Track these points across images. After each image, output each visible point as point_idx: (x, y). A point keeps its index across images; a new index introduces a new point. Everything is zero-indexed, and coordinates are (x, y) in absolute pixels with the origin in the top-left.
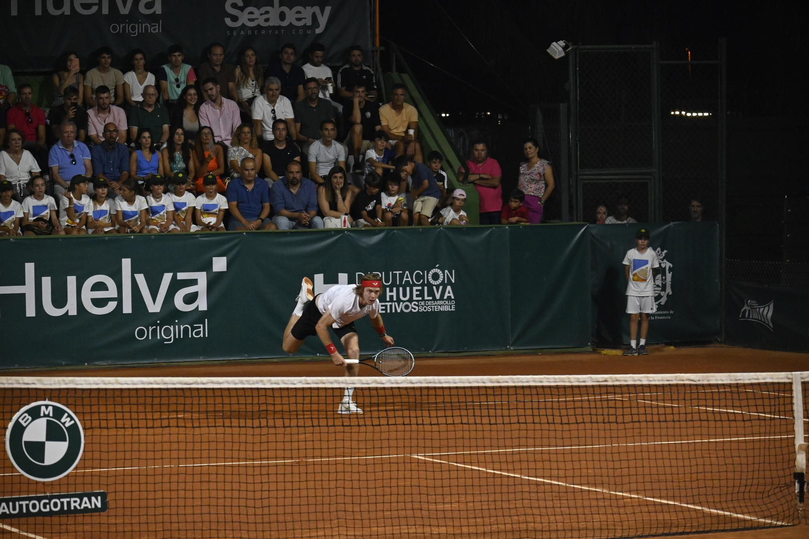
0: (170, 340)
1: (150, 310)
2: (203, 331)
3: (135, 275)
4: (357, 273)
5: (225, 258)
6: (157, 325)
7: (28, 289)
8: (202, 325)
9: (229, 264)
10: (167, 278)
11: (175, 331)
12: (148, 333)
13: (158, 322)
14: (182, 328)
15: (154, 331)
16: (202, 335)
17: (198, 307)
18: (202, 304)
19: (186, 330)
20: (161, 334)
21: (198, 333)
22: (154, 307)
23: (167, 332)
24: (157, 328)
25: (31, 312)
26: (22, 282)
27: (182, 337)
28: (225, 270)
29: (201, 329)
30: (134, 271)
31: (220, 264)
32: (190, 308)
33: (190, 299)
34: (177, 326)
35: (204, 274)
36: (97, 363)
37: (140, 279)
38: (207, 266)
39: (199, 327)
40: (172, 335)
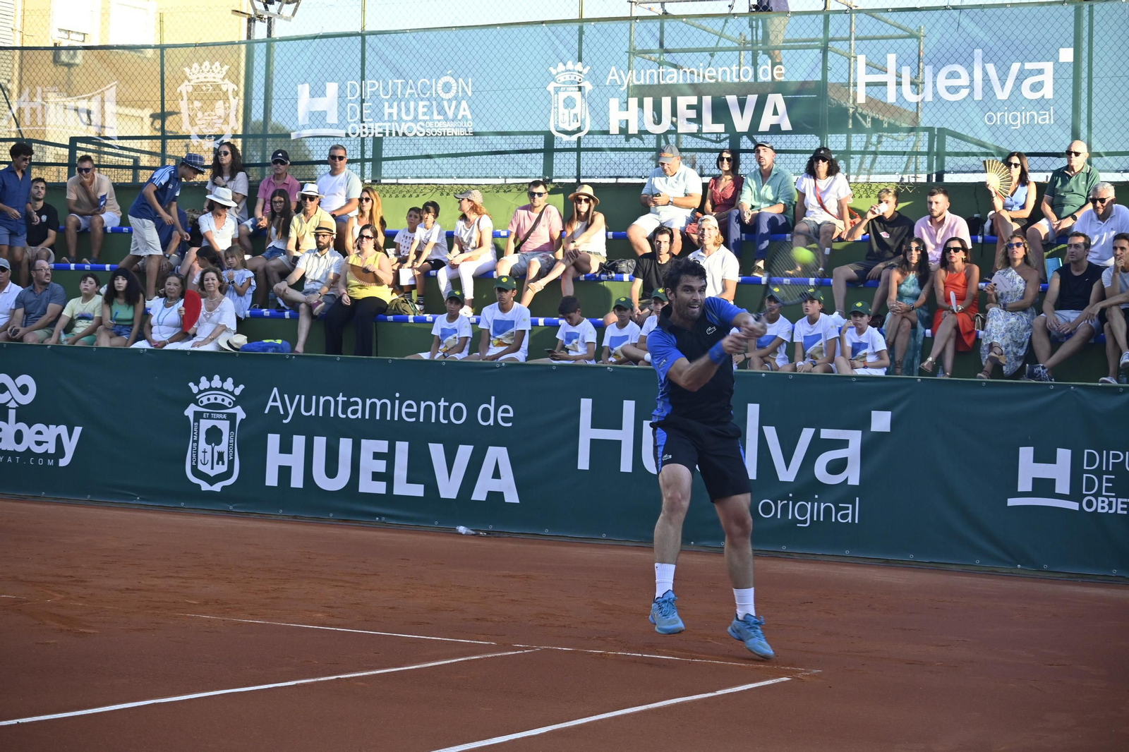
0: (805, 522)
1: (782, 478)
2: (851, 513)
3: (765, 428)
4: (1086, 451)
5: (888, 414)
6: (789, 499)
7: (625, 435)
8: (850, 506)
9: (894, 423)
10: (807, 434)
11: (813, 510)
12: (777, 510)
13: (791, 495)
14: (822, 506)
15: (785, 508)
16: (850, 519)
17: (847, 479)
18: (853, 476)
19: (828, 510)
20: (793, 512)
21: (844, 516)
22: (787, 474)
23: (803, 510)
24: (788, 503)
25: (626, 466)
26: (618, 426)
27: (822, 520)
28: (888, 430)
29: (850, 511)
30: (763, 422)
31: (881, 421)
32: (836, 480)
33: (837, 467)
34: (816, 504)
35: (859, 433)
36: (705, 543)
37: (771, 433)
38: (863, 423)
39: (848, 509)
40: (808, 515)
